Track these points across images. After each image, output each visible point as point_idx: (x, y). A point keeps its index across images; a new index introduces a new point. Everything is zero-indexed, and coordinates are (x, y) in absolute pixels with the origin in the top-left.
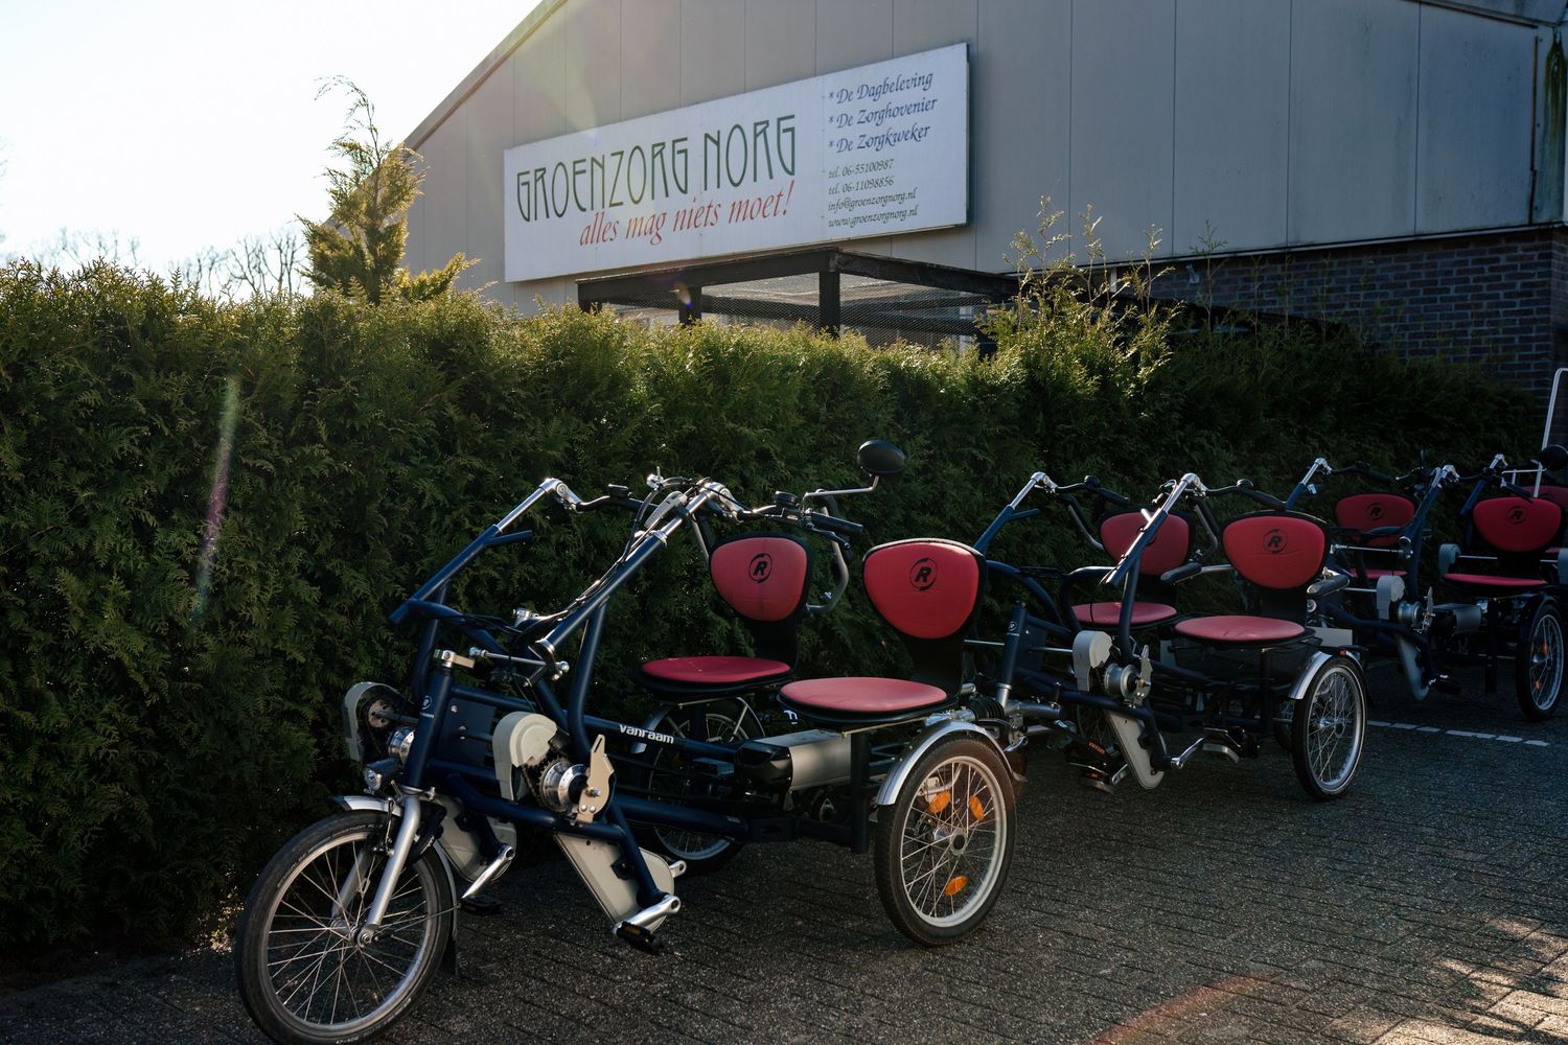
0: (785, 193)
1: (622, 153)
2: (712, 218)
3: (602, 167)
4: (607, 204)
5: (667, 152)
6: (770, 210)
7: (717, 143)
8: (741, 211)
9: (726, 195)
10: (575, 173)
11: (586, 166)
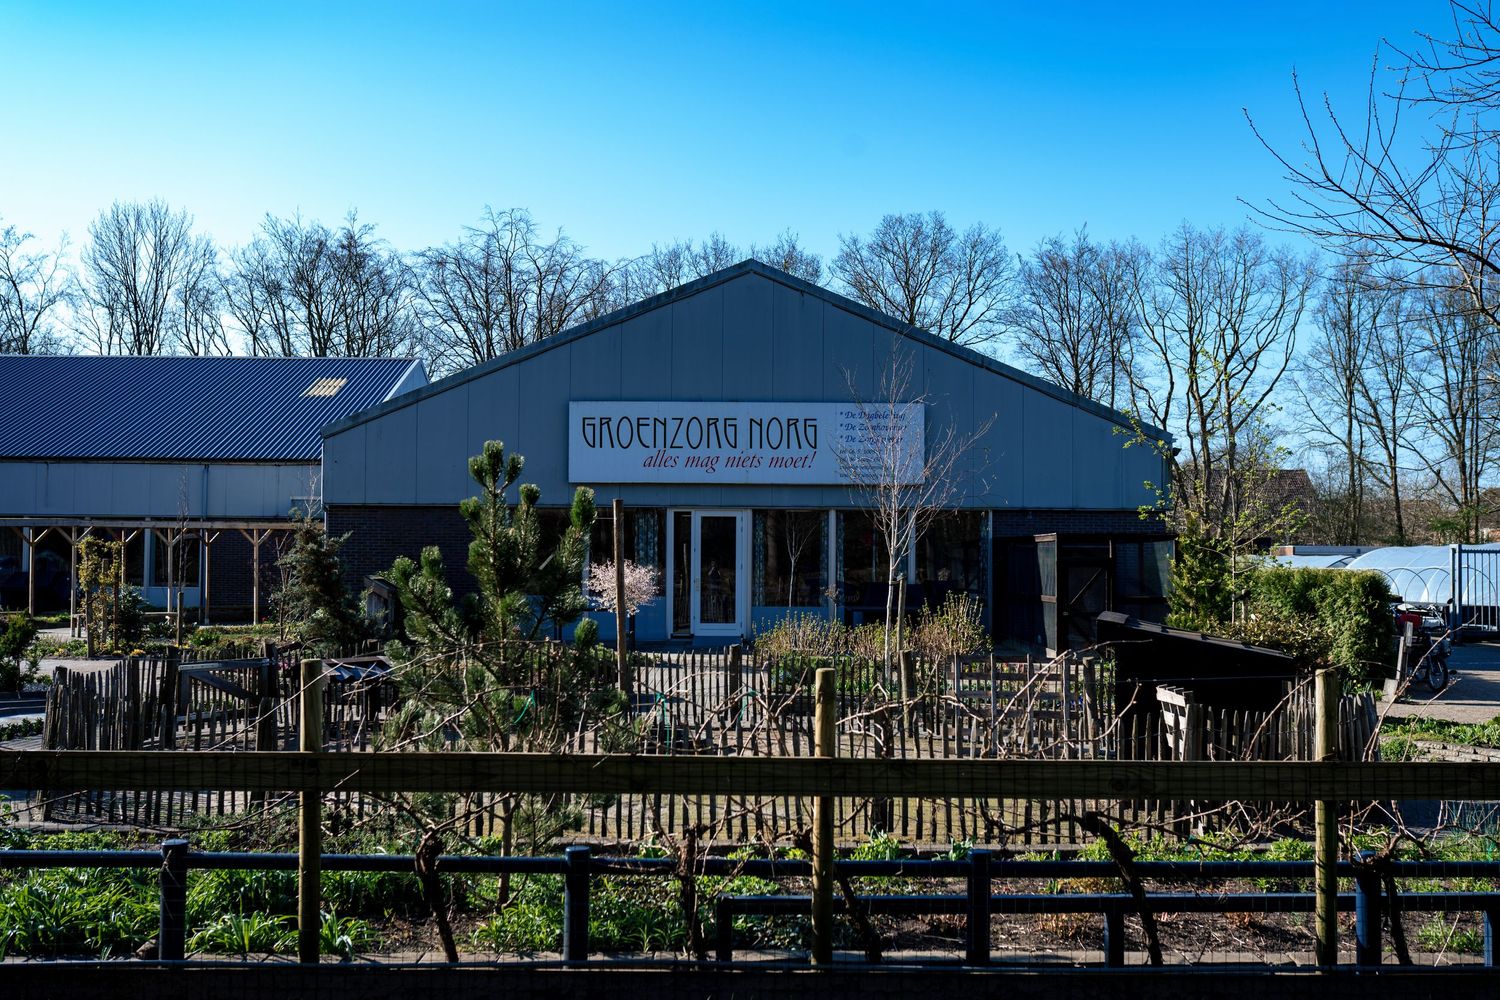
0: (810, 457)
1: (682, 419)
2: (755, 463)
3: (665, 424)
4: (669, 444)
5: (720, 425)
6: (800, 464)
7: (761, 425)
8: (775, 462)
9: (767, 453)
10: (639, 425)
11: (651, 422)
